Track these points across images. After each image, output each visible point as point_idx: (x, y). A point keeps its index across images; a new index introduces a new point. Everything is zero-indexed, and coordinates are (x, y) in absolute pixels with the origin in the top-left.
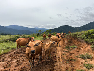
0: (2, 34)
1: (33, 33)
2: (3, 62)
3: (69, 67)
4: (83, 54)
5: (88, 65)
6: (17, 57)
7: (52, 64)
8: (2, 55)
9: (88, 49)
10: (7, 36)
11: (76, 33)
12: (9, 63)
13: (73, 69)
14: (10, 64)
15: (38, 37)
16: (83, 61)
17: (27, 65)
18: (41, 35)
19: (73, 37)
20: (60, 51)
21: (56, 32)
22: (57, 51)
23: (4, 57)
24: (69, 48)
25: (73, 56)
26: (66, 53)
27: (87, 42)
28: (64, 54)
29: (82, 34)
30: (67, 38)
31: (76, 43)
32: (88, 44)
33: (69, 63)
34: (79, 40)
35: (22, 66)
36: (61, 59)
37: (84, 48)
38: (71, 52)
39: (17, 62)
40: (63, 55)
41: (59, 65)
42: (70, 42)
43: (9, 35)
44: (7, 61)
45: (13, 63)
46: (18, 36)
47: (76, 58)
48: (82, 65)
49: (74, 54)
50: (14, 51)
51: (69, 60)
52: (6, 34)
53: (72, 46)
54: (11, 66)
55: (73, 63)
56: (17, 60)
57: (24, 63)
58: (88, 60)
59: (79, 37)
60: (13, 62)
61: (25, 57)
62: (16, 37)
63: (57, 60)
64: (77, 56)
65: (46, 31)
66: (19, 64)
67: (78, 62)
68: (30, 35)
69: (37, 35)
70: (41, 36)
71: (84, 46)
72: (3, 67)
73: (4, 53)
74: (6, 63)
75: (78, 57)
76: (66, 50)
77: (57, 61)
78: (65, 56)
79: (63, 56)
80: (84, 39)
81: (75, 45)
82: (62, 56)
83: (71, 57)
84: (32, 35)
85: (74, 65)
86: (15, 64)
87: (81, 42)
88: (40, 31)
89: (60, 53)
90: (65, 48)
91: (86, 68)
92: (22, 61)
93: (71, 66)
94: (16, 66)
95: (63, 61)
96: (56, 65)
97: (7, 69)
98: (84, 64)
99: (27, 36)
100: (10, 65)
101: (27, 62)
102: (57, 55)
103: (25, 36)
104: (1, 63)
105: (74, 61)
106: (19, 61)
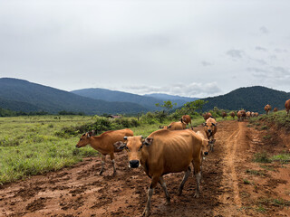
0: (63, 113)
1: (147, 110)
2: (62, 192)
6: (101, 179)
7: (208, 212)
8: (61, 170)
10: (76, 118)
12: (78, 195)
14: (79, 199)
15: (161, 122)
17: (128, 205)
18: (171, 116)
19: (281, 126)
20: (233, 170)
21: (220, 107)
22: (224, 170)
23: (66, 177)
24: (267, 161)
25: (280, 188)
26: (257, 178)
28: (249, 181)
30: (260, 127)
33: (268, 214)
35: (112, 208)
36: (237, 196)
38: (276, 176)
39: (100, 195)
40: (246, 183)
42: (271, 143)
43: (81, 114)
44: (73, 189)
45: (89, 195)
46: (104, 118)
49: (285, 182)
50: (91, 160)
51: (266, 204)
52: (72, 114)
53: (278, 157)
54: (82, 204)
55: (281, 213)
56: (99, 188)
57: (118, 198)
60: (88, 192)
61: (123, 182)
62: (99, 121)
63: (223, 198)
65: (188, 106)
66: (104, 200)
68: (138, 116)
69: (157, 117)
70: (170, 119)
72: (61, 205)
73: (66, 167)
74: (71, 195)
76: (256, 166)
77: (225, 202)
78: (251, 188)
79: (244, 186)
81: (288, 152)
82: (240, 186)
83: (276, 194)
84: (143, 115)
86: (94, 199)
88: (168, 104)
89: (233, 175)
90: (253, 161)
92: (114, 192)
94: (96, 206)
95: (247, 205)
96: (220, 216)
97: (71, 212)
99: (130, 119)
100: (79, 202)
101: (128, 198)
102: (223, 182)
103: (125, 119)
104: (57, 192)
105: (286, 208)
106: (105, 193)
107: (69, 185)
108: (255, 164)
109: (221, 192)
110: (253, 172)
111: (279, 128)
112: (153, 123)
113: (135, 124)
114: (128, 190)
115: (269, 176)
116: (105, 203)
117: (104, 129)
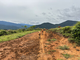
1: (19, 28)
3: (51, 57)
4: (61, 45)
5: (66, 55)
6: (2, 50)
7: (36, 56)
9: (66, 42)
11: (56, 29)
13: (54, 59)
15: (23, 31)
16: (62, 52)
17: (11, 57)
18: (26, 30)
19: (53, 32)
21: (39, 28)
24: (50, 41)
26: (48, 45)
27: (64, 36)
28: (46, 46)
29: (60, 29)
30: (49, 33)
31: (55, 37)
32: (65, 37)
33: (51, 54)
34: (58, 35)
36: (43, 50)
37: (62, 41)
38: (52, 44)
39: (2, 55)
40: (46, 47)
41: (42, 56)
42: (51, 36)
46: (4, 30)
47: (56, 49)
48: (62, 55)
49: (54, 46)
51: (50, 52)
53: (52, 39)
55: (54, 53)
56: (1, 53)
57: (8, 55)
58: (66, 51)
59: (58, 32)
61: (10, 50)
62: (2, 31)
64: (57, 47)
65: (31, 27)
67: (58, 52)
69: (22, 30)
70: (26, 31)
71: (62, 39)
75: (58, 48)
76: (48, 42)
80: (62, 33)
81: (55, 38)
82: (44, 48)
83: (52, 49)
84: (18, 30)
85: (55, 56)
87: (60, 36)
88: (26, 26)
91: (65, 57)
92: (7, 54)
93: (53, 57)
95: (46, 53)
96: (39, 57)
98: (63, 54)
99: (13, 31)
102: (40, 47)
103: (12, 31)
105: (55, 52)
106: (4, 54)
108: (47, 42)
109: (40, 50)
110: (47, 44)
111: (53, 33)
112: (21, 32)
113: (15, 32)
116: (3, 58)
117: (4, 34)
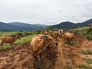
0: (5, 31)
1: (34, 29)
2: (7, 57)
3: (70, 61)
4: (84, 49)
5: (89, 60)
6: (20, 52)
7: (54, 59)
8: (6, 50)
9: (89, 45)
10: (10, 32)
11: (77, 29)
12: (12, 58)
13: (74, 63)
14: (13, 59)
16: (84, 56)
17: (29, 59)
18: (42, 31)
20: (61, 47)
21: (57, 28)
22: (58, 47)
23: (7, 52)
25: (73, 51)
26: (67, 49)
27: (88, 38)
29: (83, 30)
31: (77, 39)
32: (89, 40)
33: (70, 58)
34: (80, 36)
35: (24, 61)
36: (62, 54)
37: (85, 44)
39: (20, 57)
40: (64, 50)
41: (60, 60)
43: (11, 31)
44: (10, 56)
45: (16, 57)
46: (20, 32)
47: (77, 53)
48: (83, 60)
49: (75, 49)
51: (70, 56)
52: (8, 31)
54: (14, 60)
55: (74, 58)
56: (20, 55)
58: (89, 55)
59: (80, 33)
60: (16, 56)
61: (28, 53)
62: (18, 33)
63: (58, 55)
64: (77, 51)
65: (47, 28)
66: (21, 59)
67: (79, 57)
69: (38, 31)
71: (85, 42)
72: (7, 61)
74: (10, 58)
75: (79, 52)
78: (66, 51)
80: (85, 35)
81: (76, 41)
83: (72, 53)
84: (33, 31)
85: (75, 60)
86: (18, 59)
87: (82, 38)
88: (41, 27)
89: (61, 48)
91: (87, 62)
92: (25, 56)
93: (73, 61)
94: (19, 61)
95: (65, 56)
96: (57, 60)
97: (10, 63)
98: (85, 59)
99: (29, 32)
100: (13, 60)
101: (29, 57)
102: (58, 50)
103: (27, 32)
104: (5, 57)
105: (75, 56)
106: (22, 56)
107: (9, 55)
108: (67, 45)
109: (57, 53)
110: (66, 47)
113: (31, 34)
114: (29, 55)
115: (71, 48)
117: (20, 36)
